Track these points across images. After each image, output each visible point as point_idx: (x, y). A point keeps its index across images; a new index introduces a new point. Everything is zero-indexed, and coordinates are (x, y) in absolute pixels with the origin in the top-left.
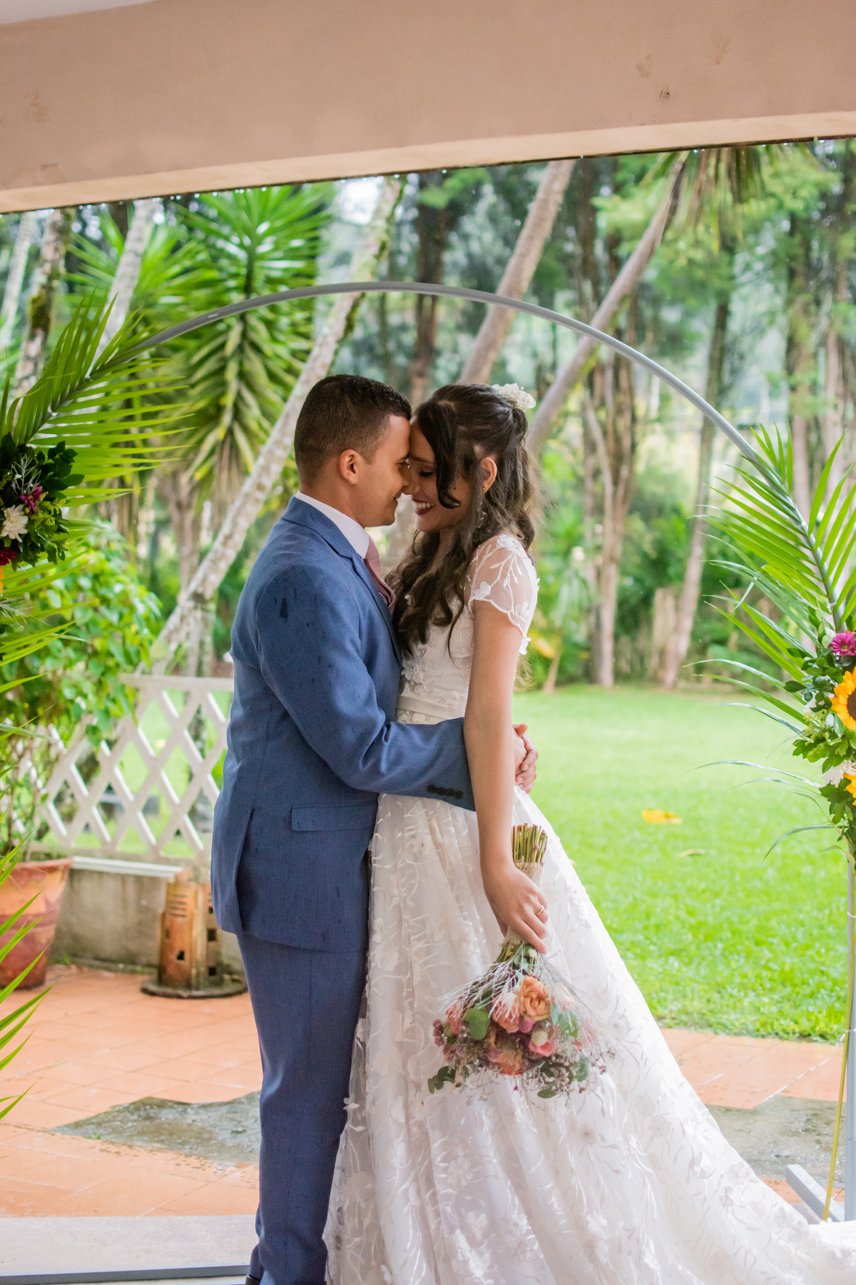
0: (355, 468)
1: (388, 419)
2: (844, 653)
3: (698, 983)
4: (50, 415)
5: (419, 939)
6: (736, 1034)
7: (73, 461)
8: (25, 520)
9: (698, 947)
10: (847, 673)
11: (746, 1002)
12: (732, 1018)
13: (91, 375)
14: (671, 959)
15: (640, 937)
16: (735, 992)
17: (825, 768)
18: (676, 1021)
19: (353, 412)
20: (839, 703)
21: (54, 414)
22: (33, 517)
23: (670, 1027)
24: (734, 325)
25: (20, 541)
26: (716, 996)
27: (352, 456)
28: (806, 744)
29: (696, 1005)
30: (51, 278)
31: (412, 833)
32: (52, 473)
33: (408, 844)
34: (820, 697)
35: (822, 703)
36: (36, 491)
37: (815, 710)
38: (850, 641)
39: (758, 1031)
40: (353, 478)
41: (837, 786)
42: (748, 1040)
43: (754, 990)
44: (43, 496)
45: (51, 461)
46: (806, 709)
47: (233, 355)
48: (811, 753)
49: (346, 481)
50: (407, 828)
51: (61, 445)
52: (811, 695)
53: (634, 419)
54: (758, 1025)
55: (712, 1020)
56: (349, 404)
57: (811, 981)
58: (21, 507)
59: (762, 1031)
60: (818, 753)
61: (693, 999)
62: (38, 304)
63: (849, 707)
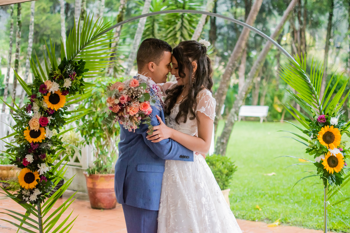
0: (153, 67)
1: (164, 53)
2: (321, 122)
3: (302, 212)
4: (80, 51)
5: (173, 206)
6: (310, 229)
7: (85, 65)
8: (71, 82)
9: (304, 201)
10: (323, 128)
11: (315, 218)
12: (310, 224)
13: (91, 39)
14: (296, 204)
15: (288, 197)
16: (312, 215)
17: (315, 157)
18: (293, 224)
19: (153, 51)
20: (319, 137)
21: (81, 51)
22: (73, 81)
23: (291, 226)
24: (334, 19)
25: (69, 88)
26: (306, 216)
27: (152, 64)
28: (309, 150)
29: (299, 219)
30: (123, 9)
31: (173, 174)
32: (79, 68)
33: (172, 178)
34: (314, 135)
35: (315, 137)
36: (74, 74)
37: (312, 139)
38: (323, 118)
39: (317, 228)
40: (152, 70)
41: (319, 163)
42: (314, 231)
43: (318, 215)
44: (76, 75)
45: (79, 65)
46: (309, 138)
47: (179, 30)
48: (310, 152)
49: (150, 71)
50: (171, 173)
51: (82, 60)
52: (311, 134)
53: (306, 46)
54: (317, 226)
55: (304, 224)
56: (152, 48)
57: (335, 213)
58: (69, 78)
59: (318, 228)
60: (312, 153)
61: (299, 217)
62: (119, 16)
63: (323, 138)
